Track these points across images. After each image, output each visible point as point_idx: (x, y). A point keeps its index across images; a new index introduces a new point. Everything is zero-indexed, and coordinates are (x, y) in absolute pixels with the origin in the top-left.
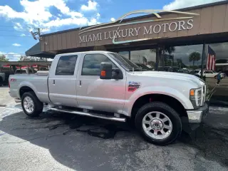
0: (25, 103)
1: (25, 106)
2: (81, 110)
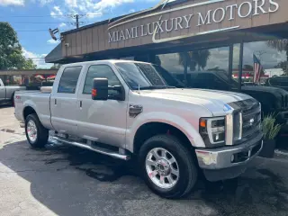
0: (29, 128)
1: (29, 133)
2: (85, 141)
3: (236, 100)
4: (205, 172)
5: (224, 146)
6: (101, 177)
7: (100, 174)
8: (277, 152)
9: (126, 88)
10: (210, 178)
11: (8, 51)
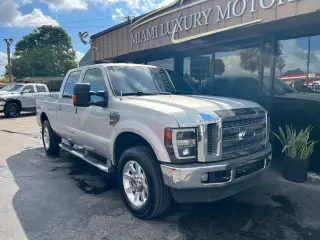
0: (44, 134)
3: (218, 109)
4: (172, 192)
5: (195, 162)
6: (88, 189)
7: (89, 186)
8: (313, 176)
9: (110, 94)
10: (179, 199)
11: (62, 57)
